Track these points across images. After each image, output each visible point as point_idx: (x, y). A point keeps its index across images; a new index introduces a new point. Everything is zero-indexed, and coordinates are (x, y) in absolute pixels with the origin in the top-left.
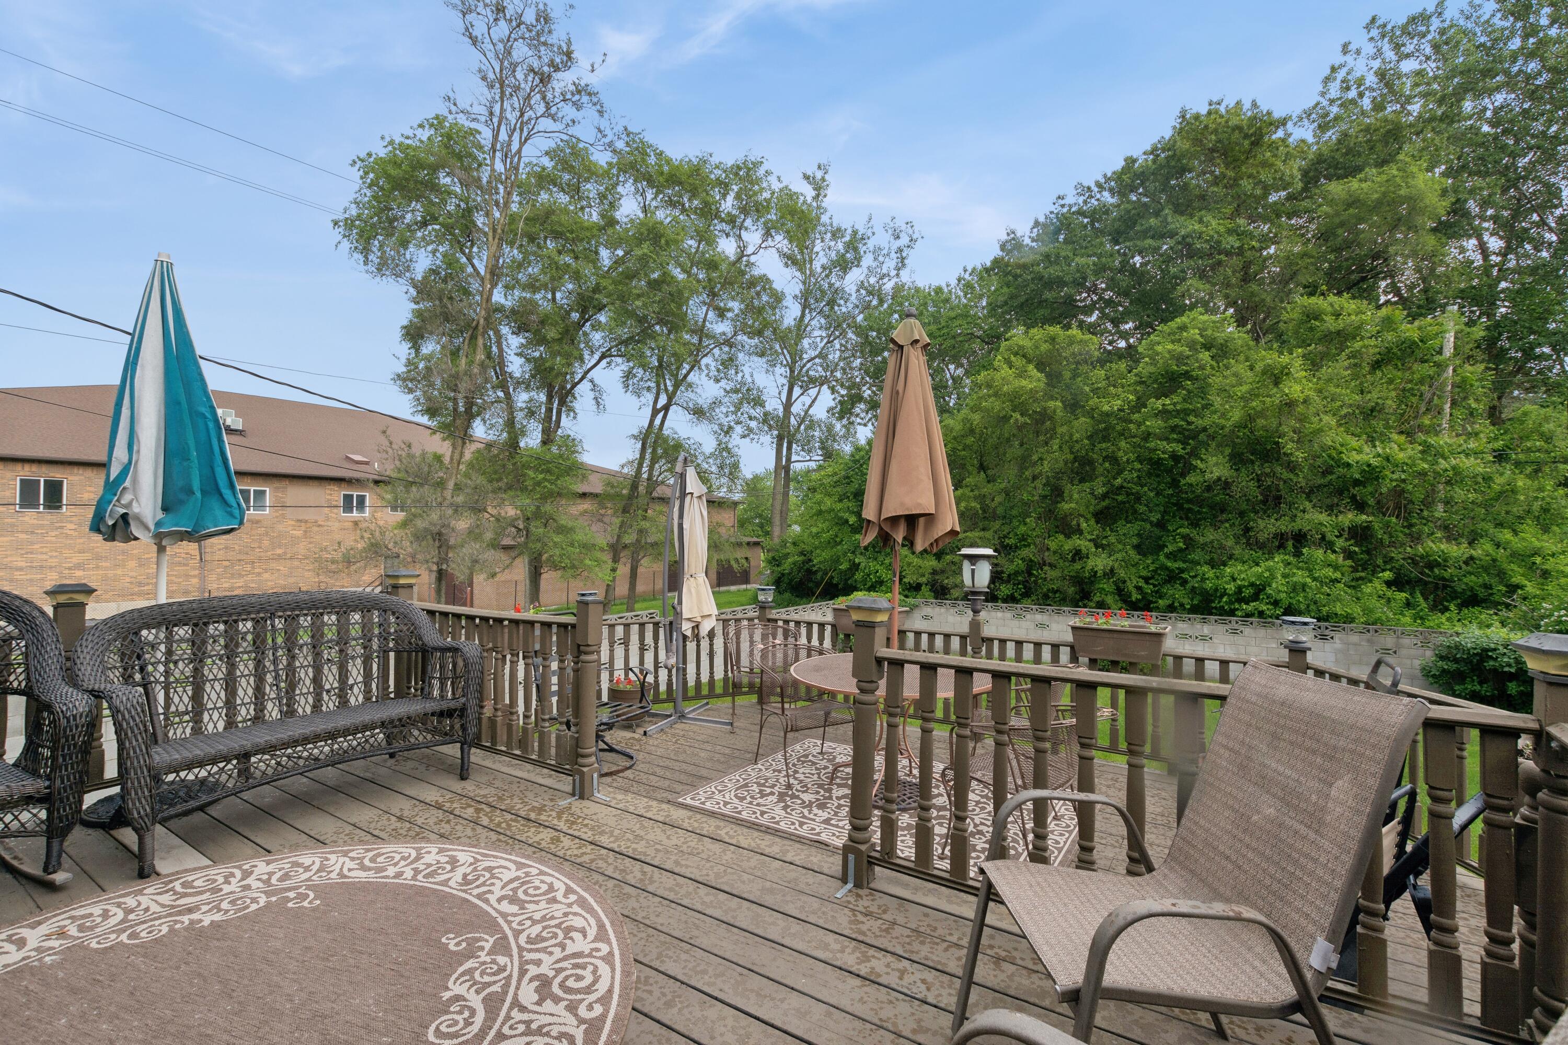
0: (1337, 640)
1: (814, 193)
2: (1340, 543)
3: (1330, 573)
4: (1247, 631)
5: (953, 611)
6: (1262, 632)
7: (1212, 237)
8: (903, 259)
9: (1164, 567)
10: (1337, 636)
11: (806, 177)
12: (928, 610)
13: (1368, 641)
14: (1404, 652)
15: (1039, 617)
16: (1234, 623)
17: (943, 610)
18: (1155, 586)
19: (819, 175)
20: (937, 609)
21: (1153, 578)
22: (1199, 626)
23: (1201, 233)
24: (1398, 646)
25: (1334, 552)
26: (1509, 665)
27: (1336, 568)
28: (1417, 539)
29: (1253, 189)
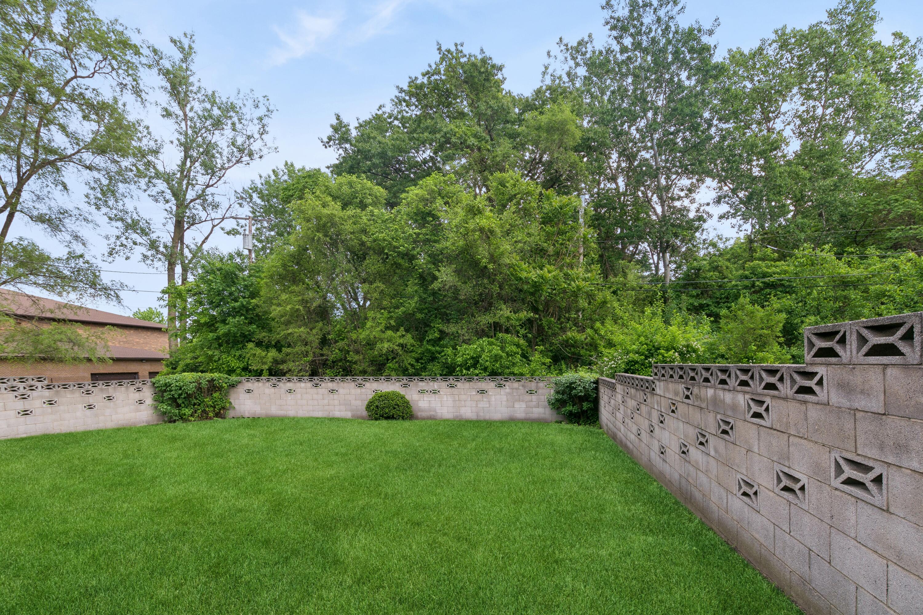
0: (507, 387)
1: (181, 56)
2: (522, 331)
3: (514, 349)
4: (459, 384)
5: (268, 384)
6: (467, 385)
7: (461, 135)
8: (263, 126)
9: (429, 351)
10: (507, 384)
11: (173, 41)
12: (249, 385)
13: (523, 386)
14: (540, 391)
15: (331, 385)
16: (451, 380)
17: (260, 384)
18: (422, 364)
19: (186, 42)
20: (256, 384)
21: (422, 359)
22: (431, 384)
23: (456, 133)
24: (538, 388)
25: (518, 336)
26: (581, 391)
27: (518, 346)
28: (563, 330)
29: (486, 110)
